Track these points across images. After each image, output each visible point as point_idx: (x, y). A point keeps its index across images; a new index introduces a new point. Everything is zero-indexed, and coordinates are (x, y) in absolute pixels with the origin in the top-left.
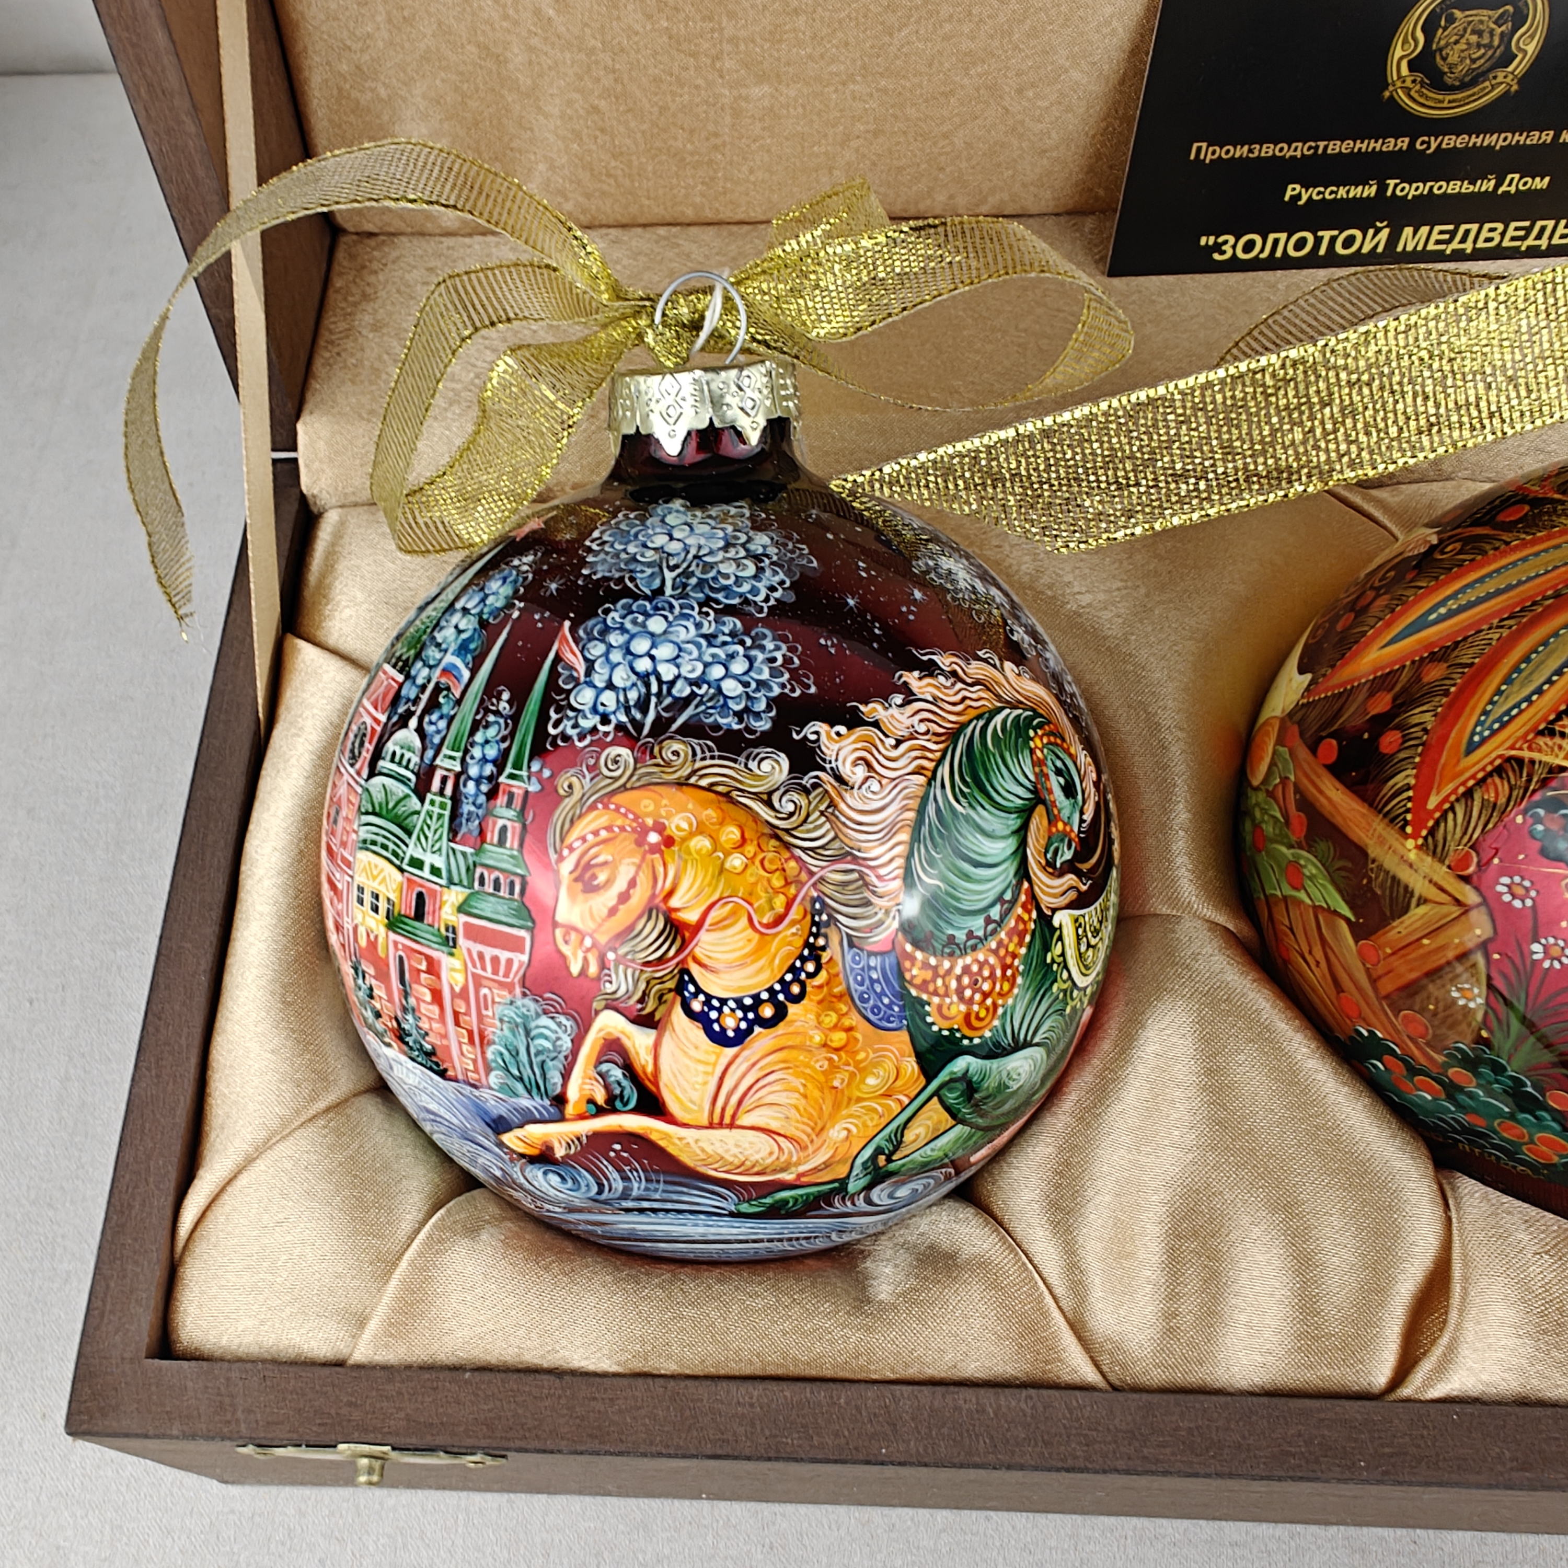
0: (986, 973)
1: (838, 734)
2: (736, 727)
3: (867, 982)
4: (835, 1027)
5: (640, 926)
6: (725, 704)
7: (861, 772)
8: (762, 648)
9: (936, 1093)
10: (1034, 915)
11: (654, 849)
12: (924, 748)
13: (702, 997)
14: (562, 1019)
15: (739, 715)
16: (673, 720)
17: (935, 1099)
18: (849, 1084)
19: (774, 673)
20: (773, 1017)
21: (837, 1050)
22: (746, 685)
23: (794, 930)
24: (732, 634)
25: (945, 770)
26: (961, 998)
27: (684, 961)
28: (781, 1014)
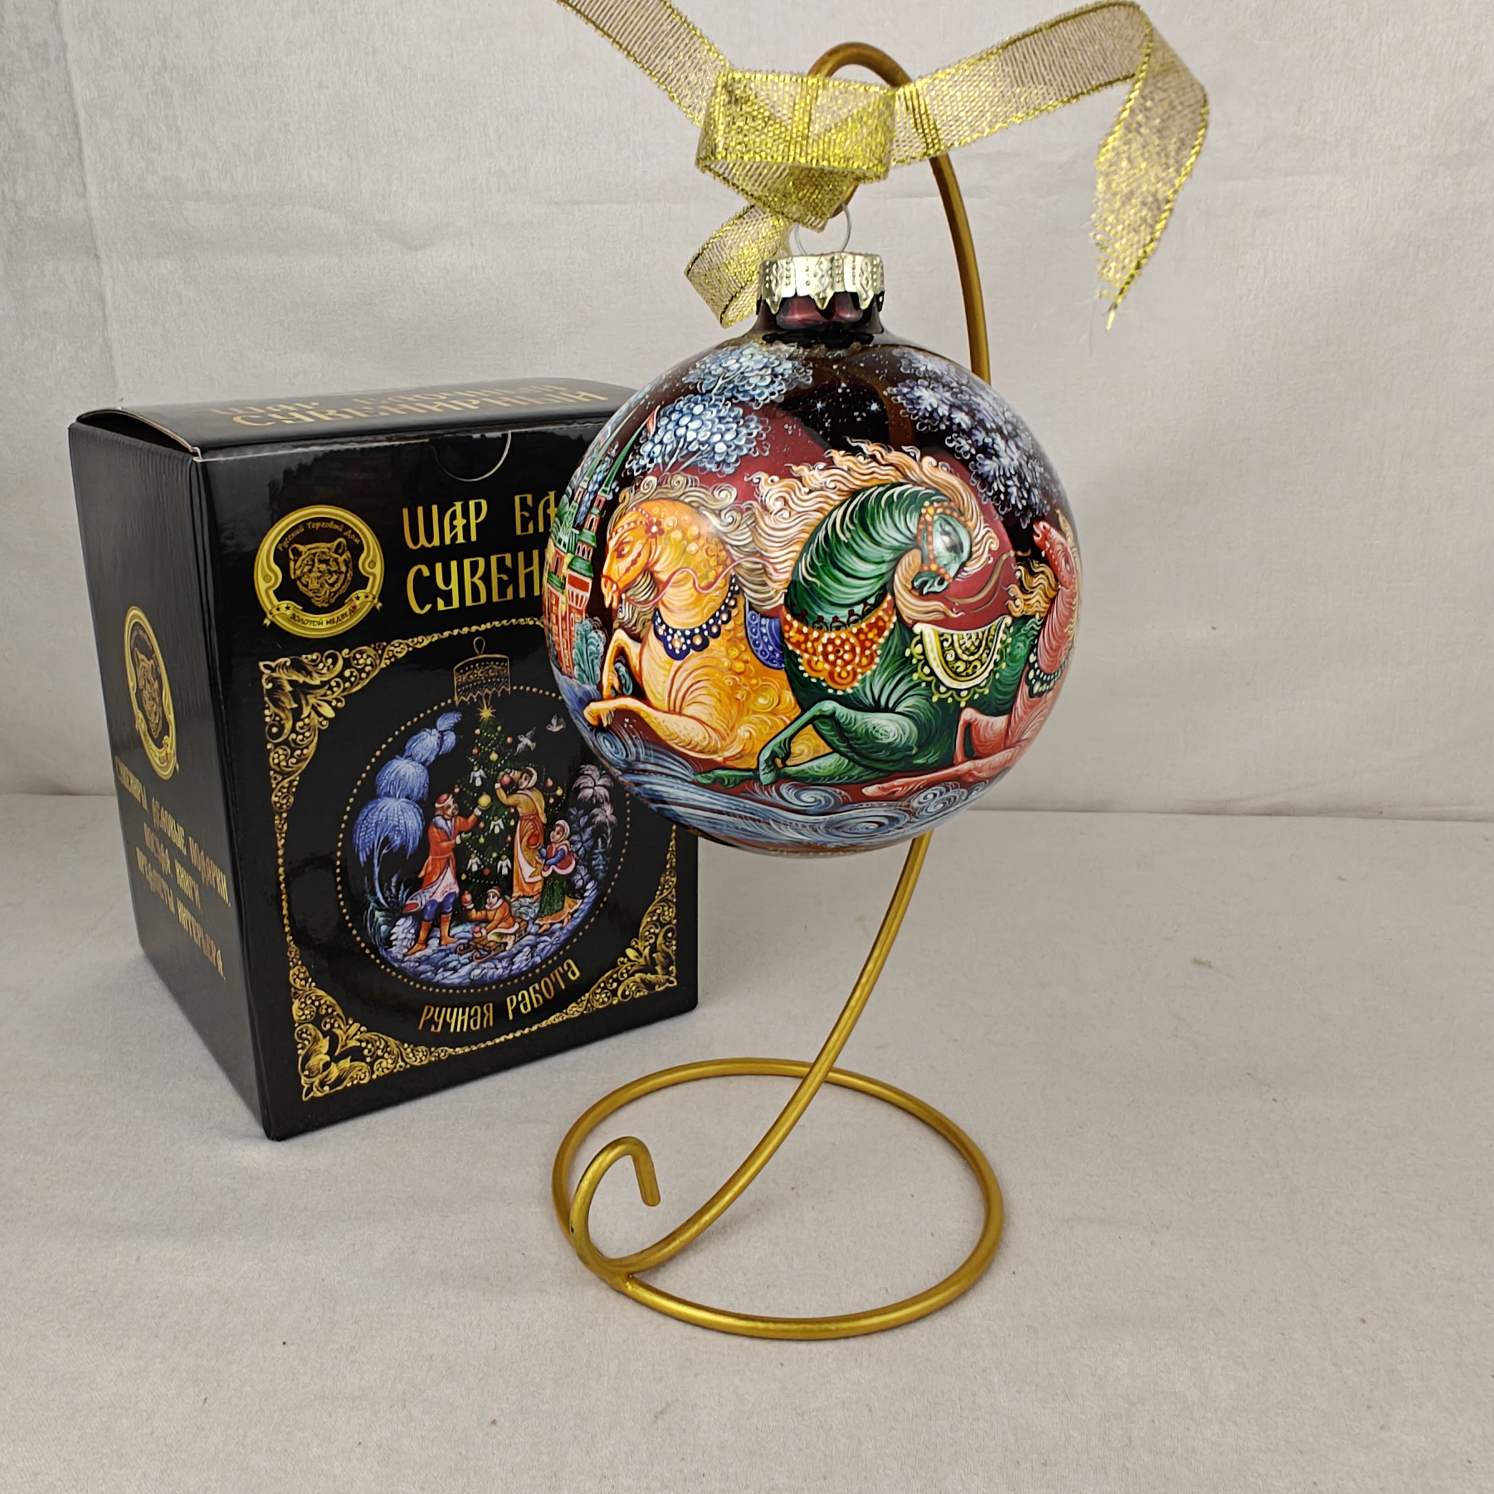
0: (847, 647)
1: (772, 481)
2: (714, 470)
3: (759, 634)
4: (737, 659)
5: (638, 580)
6: (713, 457)
7: (779, 504)
8: (747, 427)
9: (811, 721)
10: (894, 619)
11: (654, 536)
12: (828, 497)
13: (664, 627)
14: (600, 633)
15: (718, 464)
16: (683, 463)
17: (810, 726)
18: (747, 699)
19: (748, 441)
20: (701, 645)
21: (739, 674)
22: (729, 447)
23: (717, 593)
24: (735, 418)
25: (839, 513)
26: (826, 659)
27: (657, 603)
28: (705, 645)
